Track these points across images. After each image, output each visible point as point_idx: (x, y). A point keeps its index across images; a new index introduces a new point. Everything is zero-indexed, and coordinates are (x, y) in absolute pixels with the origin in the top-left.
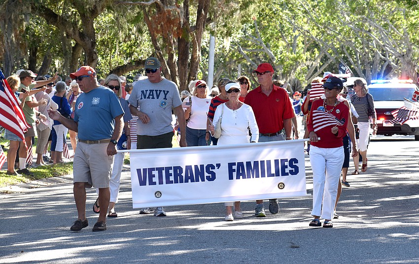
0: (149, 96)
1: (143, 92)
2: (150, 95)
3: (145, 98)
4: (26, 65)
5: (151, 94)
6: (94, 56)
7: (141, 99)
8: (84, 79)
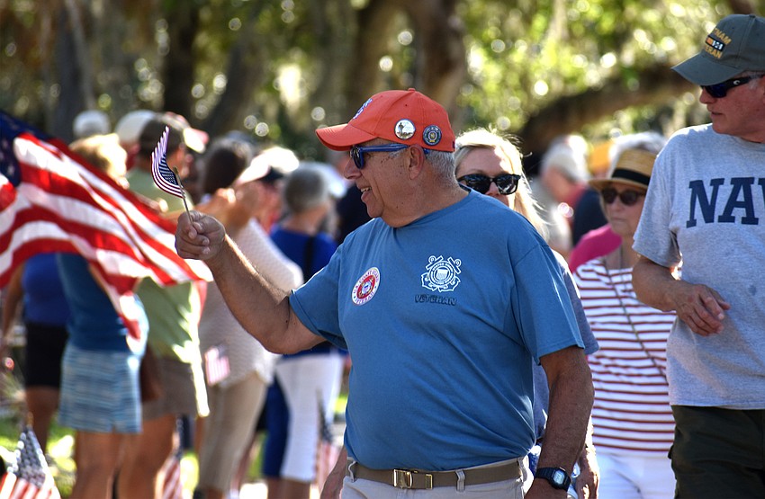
0: (729, 209)
1: (697, 187)
2: (732, 203)
3: (709, 218)
4: (152, 90)
5: (741, 198)
6: (454, 49)
7: (692, 223)
8: (375, 162)
